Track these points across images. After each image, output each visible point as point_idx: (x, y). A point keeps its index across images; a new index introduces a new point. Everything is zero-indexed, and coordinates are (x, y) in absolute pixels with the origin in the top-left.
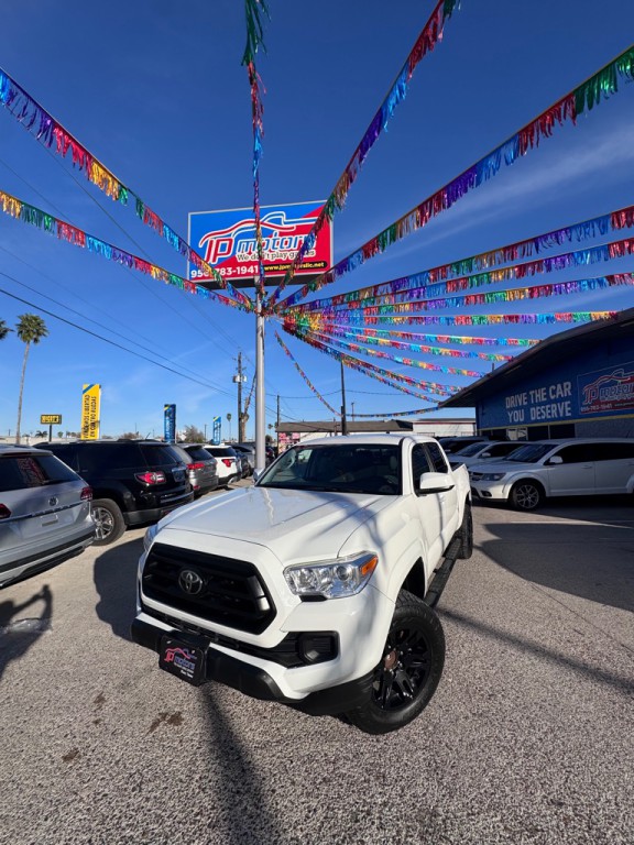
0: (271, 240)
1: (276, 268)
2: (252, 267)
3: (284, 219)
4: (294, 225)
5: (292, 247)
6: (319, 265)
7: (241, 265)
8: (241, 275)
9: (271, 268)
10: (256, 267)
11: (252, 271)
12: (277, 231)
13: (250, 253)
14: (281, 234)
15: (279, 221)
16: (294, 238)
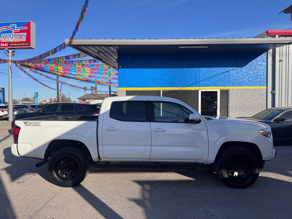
0: (12, 34)
1: (13, 44)
2: (6, 44)
3: (16, 27)
4: (19, 29)
5: (18, 37)
6: (27, 44)
7: (2, 43)
8: (2, 47)
9: (12, 45)
10: (7, 44)
11: (6, 45)
12: (14, 31)
13: (5, 39)
14: (15, 32)
15: (14, 28)
16: (19, 34)
